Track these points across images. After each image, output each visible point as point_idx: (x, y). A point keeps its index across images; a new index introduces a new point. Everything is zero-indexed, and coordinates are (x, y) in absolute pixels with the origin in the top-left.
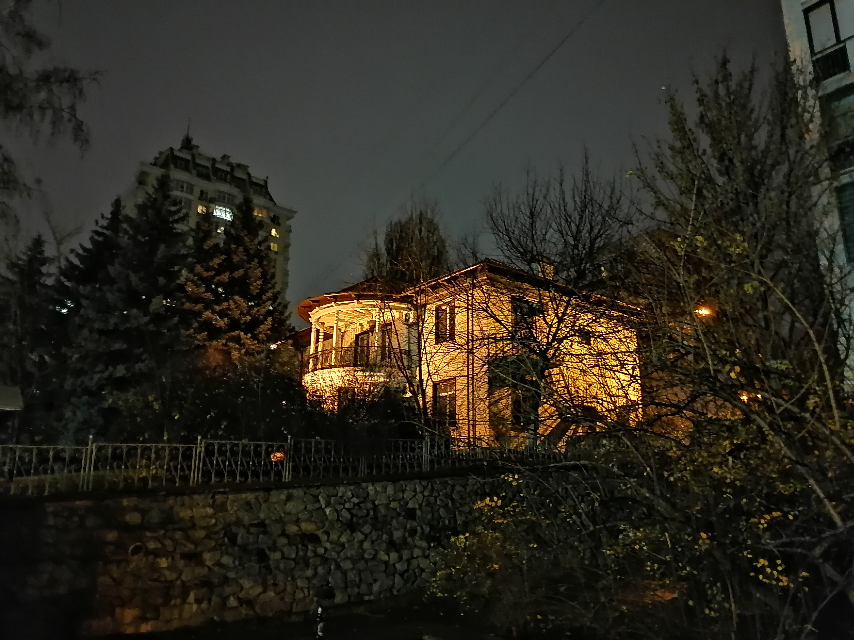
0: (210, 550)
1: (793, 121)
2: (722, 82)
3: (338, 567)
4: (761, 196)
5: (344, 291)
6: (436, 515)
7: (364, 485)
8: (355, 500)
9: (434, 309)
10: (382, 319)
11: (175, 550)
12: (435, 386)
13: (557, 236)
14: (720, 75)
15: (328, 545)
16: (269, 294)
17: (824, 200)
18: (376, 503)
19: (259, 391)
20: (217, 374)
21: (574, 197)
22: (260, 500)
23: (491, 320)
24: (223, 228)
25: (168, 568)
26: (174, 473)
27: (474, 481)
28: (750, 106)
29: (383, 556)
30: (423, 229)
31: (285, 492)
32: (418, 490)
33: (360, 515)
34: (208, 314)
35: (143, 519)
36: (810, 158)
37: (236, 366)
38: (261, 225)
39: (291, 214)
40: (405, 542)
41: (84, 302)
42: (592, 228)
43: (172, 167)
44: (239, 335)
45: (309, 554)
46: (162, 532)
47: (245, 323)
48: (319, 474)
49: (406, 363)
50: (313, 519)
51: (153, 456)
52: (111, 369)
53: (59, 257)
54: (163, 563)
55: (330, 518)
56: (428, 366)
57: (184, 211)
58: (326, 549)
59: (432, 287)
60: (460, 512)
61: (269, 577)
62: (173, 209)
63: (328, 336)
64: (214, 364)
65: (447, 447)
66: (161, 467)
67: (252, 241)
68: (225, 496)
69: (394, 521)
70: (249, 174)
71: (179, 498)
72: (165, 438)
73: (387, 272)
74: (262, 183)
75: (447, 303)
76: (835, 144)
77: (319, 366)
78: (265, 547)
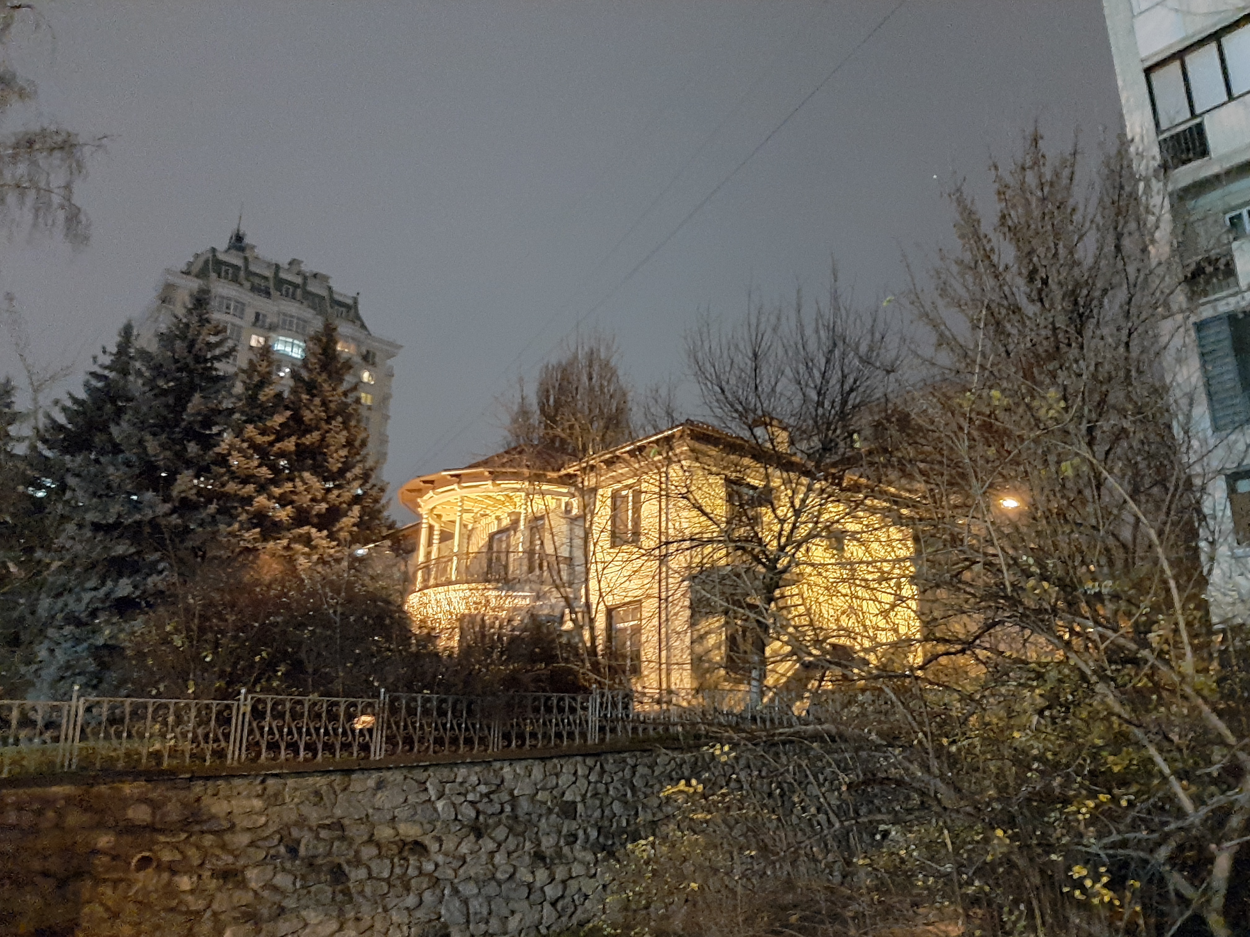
0: (257, 865)
1: (1133, 225)
2: (1031, 168)
3: (456, 891)
4: (1088, 333)
5: (470, 467)
6: (607, 812)
7: (497, 765)
8: (483, 789)
9: (610, 494)
10: (530, 510)
11: (202, 865)
12: (610, 612)
13: (794, 387)
14: (1028, 157)
15: (440, 859)
16: (357, 470)
17: (1177, 341)
18: (516, 793)
19: (338, 619)
20: (272, 593)
21: (817, 331)
22: (337, 788)
23: (695, 513)
24: (288, 370)
25: (192, 892)
26: (203, 745)
27: (667, 759)
28: (1071, 202)
29: (524, 875)
30: (594, 376)
31: (375, 775)
32: (580, 772)
33: (490, 812)
34: (261, 500)
35: (154, 814)
36: (1157, 282)
37: (303, 580)
38: (348, 366)
39: (392, 349)
40: (559, 854)
41: (71, 481)
42: (844, 377)
43: (213, 275)
44: (309, 534)
45: (411, 872)
46: (183, 836)
47: (318, 515)
48: (428, 747)
49: (565, 577)
50: (417, 817)
51: (171, 719)
52: (109, 584)
53: (35, 412)
54: (185, 883)
55: (444, 816)
56: (599, 582)
57: (230, 343)
58: (437, 865)
59: (606, 462)
60: (645, 807)
61: (348, 907)
62: (213, 339)
63: (446, 537)
64: (267, 578)
65: (626, 707)
66: (184, 735)
67: (334, 389)
68: (282, 781)
69: (543, 820)
70: (330, 288)
71: (210, 783)
72: (190, 691)
73: (540, 438)
74: (350, 302)
75: (629, 487)
76: (1193, 261)
77: (432, 582)
78: (342, 860)
